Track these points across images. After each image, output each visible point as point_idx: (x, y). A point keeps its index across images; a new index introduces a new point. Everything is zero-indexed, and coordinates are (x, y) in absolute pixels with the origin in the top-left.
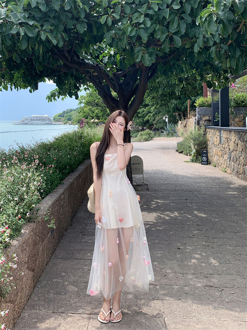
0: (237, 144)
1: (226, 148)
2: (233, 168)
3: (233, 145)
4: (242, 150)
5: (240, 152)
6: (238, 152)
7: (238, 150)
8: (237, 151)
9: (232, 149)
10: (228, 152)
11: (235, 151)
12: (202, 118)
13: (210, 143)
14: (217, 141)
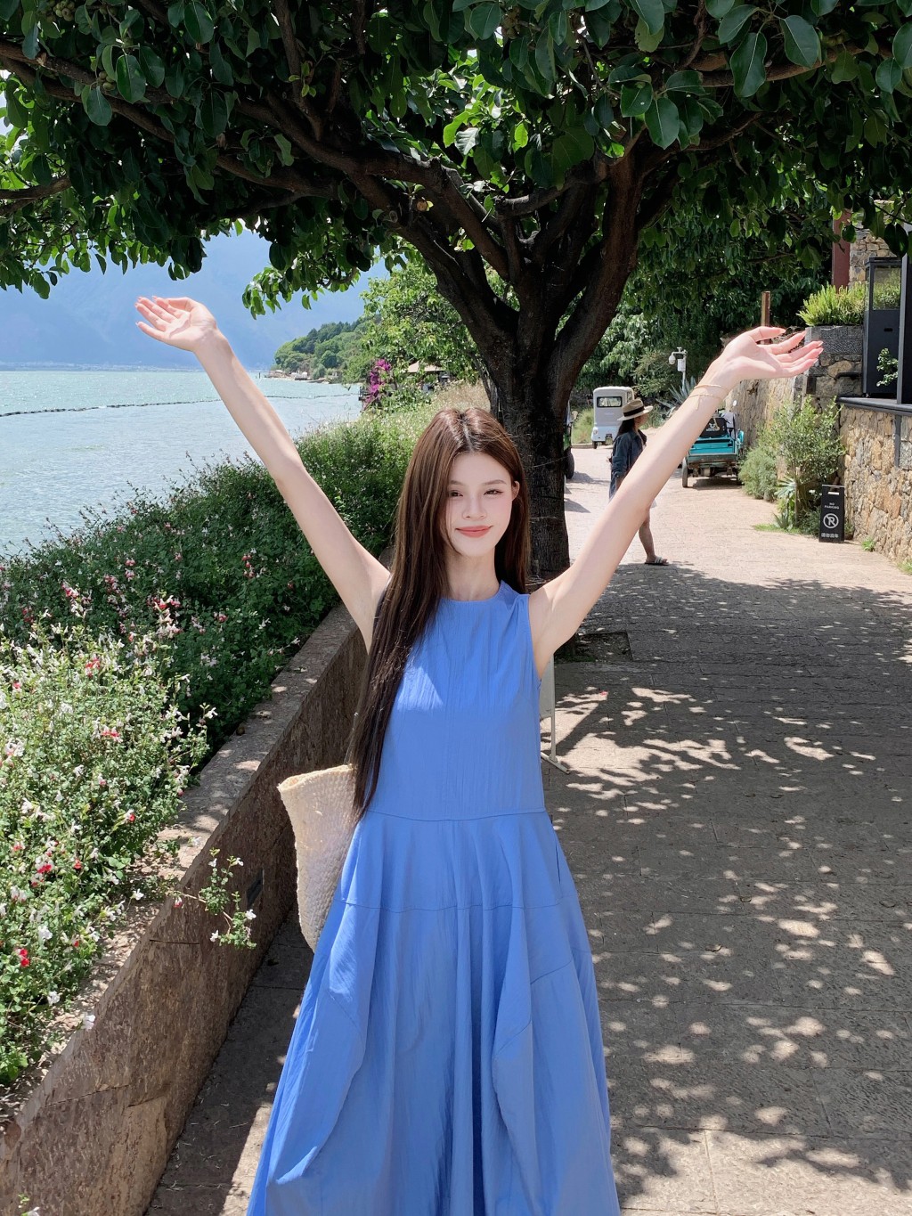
12: (827, 367)
13: (856, 461)
14: (885, 456)
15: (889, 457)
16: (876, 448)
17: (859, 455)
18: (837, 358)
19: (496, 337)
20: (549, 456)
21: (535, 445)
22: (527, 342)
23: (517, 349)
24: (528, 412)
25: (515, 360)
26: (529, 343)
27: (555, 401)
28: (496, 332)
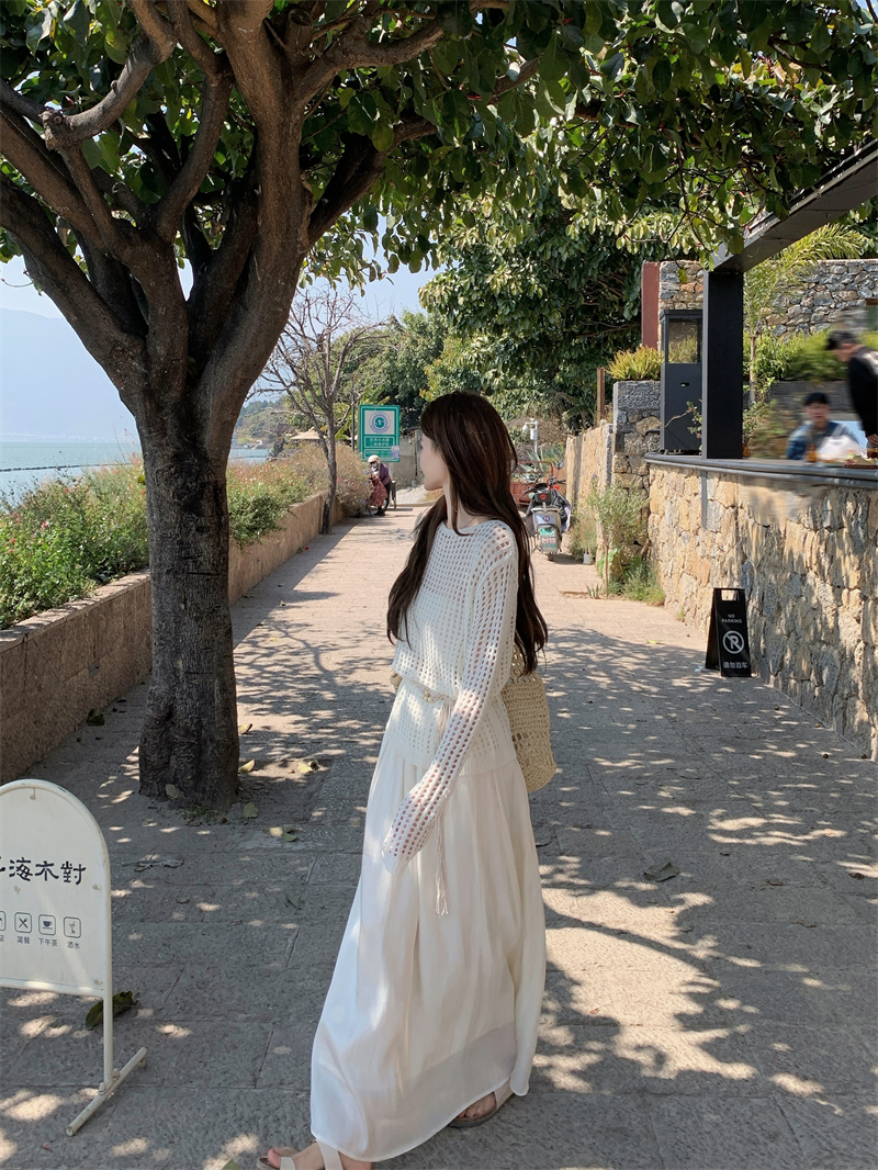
0: (783, 540)
1: (731, 548)
3: (760, 542)
5: (797, 577)
6: (787, 574)
7: (786, 563)
8: (778, 566)
9: (754, 556)
11: (770, 566)
12: (635, 423)
13: (666, 521)
14: (693, 516)
15: (696, 519)
16: (683, 508)
17: (667, 515)
18: (645, 414)
19: (116, 343)
20: (200, 515)
21: (180, 499)
22: (161, 350)
23: (147, 360)
24: (170, 451)
25: (146, 376)
26: (163, 352)
27: (209, 437)
28: (116, 335)
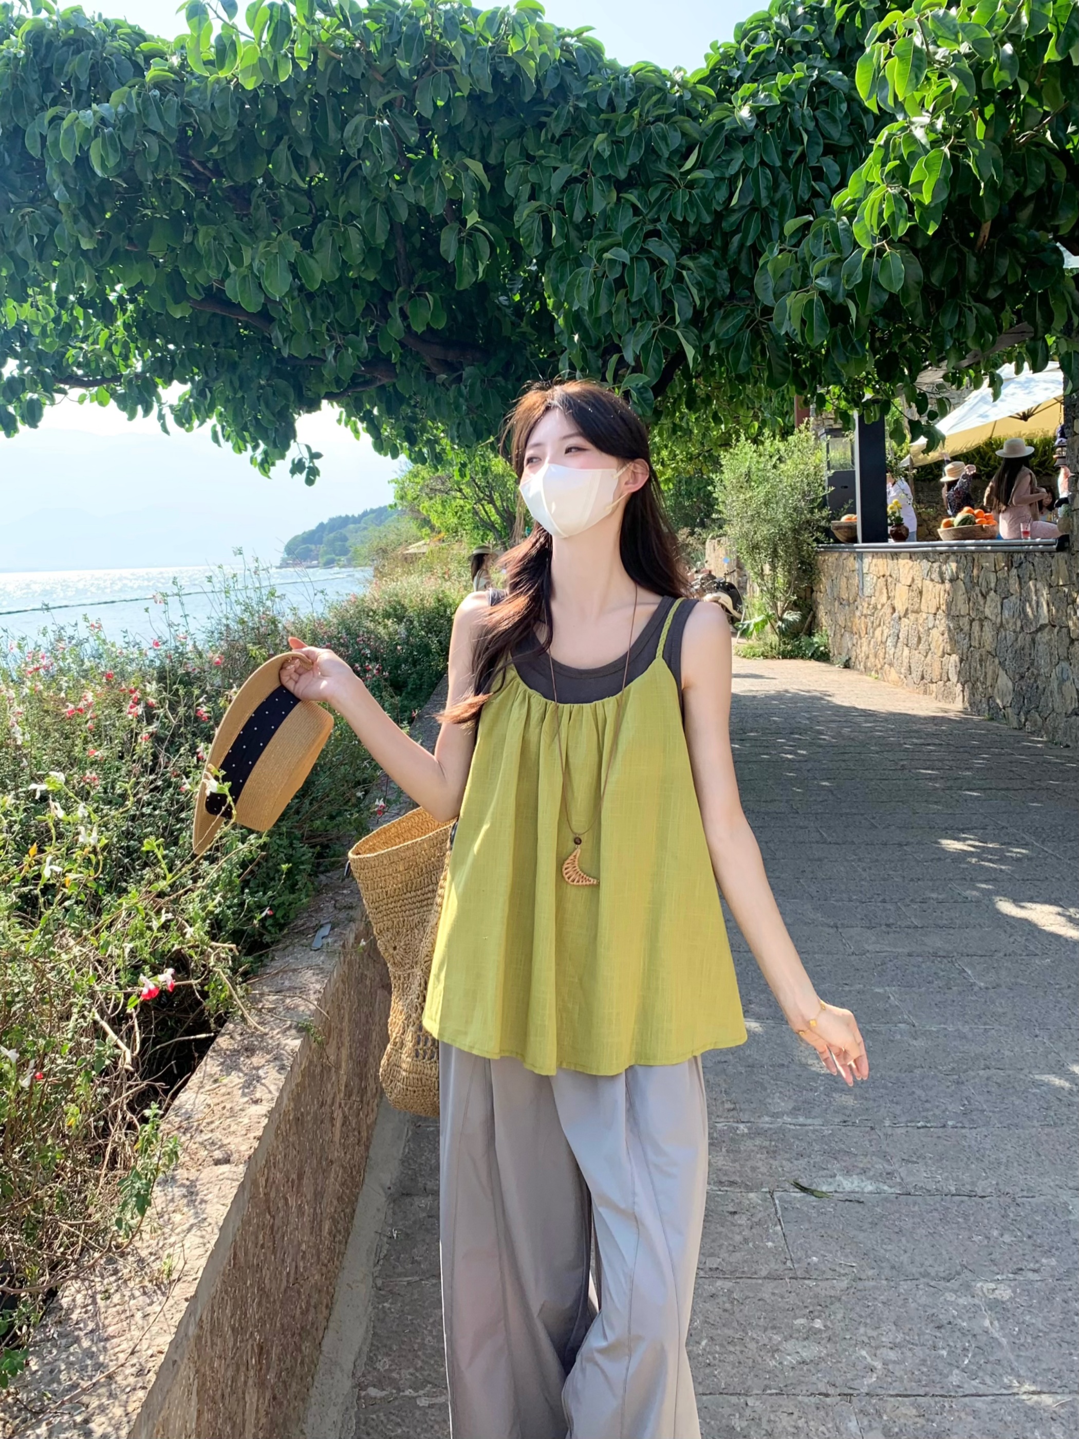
0: (921, 593)
1: (883, 605)
2: (905, 664)
3: (905, 597)
4: (938, 609)
5: (931, 617)
6: (924, 616)
7: (923, 608)
8: (918, 612)
9: (901, 608)
10: (888, 618)
11: (913, 612)
13: (828, 595)
14: (851, 588)
15: (854, 590)
16: (843, 583)
17: (829, 590)
